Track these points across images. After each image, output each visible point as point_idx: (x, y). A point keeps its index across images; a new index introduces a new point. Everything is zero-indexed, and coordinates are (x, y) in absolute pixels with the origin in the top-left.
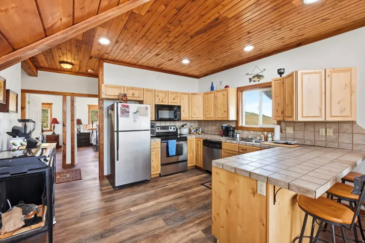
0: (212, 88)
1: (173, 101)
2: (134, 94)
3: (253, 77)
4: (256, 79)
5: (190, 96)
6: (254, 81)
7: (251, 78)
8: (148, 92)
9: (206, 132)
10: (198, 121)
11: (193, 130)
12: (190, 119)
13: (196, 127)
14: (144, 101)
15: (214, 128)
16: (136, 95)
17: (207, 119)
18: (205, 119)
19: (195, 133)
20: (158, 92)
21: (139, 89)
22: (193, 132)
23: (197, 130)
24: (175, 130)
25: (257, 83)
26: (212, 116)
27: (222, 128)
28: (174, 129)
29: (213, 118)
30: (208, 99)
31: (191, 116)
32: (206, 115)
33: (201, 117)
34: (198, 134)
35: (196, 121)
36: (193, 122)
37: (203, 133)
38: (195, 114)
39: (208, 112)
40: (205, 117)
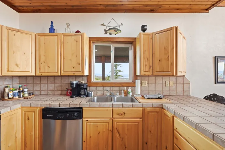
0: (52, 30)
3: (110, 29)
4: (112, 31)
6: (110, 34)
7: (107, 29)
9: (37, 93)
10: (19, 76)
11: (11, 93)
12: (5, 74)
13: (17, 86)
15: (52, 86)
18: (38, 74)
19: (17, 97)
23: (21, 92)
25: (113, 36)
26: (54, 70)
27: (72, 87)
29: (55, 72)
30: (46, 43)
31: (8, 69)
32: (41, 68)
33: (30, 71)
34: (23, 98)
35: (15, 78)
36: (8, 79)
37: (33, 95)
38: (17, 65)
39: (45, 63)
40: (39, 71)
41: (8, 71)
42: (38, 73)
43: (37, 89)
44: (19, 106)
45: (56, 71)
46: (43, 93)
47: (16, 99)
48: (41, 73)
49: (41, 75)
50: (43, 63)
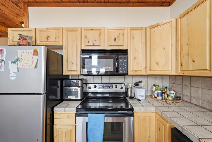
1: (114, 43)
2: (48, 37)
5: (148, 30)
8: (69, 33)
9: (185, 99)
11: (156, 93)
12: (149, 73)
14: (64, 46)
16: (52, 38)
17: (187, 73)
18: (180, 73)
19: (160, 98)
20: (87, 30)
21: (57, 30)
22: (156, 96)
23: (163, 93)
24: (124, 90)
28: (122, 88)
29: (206, 70)
30: (189, 24)
31: (150, 68)
32: (184, 64)
33: (170, 70)
34: (164, 101)
35: (165, 76)
36: (158, 78)
37: (179, 100)
38: (157, 64)
39: (188, 55)
40: (181, 68)
41: (150, 70)
42: (180, 71)
43: (186, 93)
44: (153, 109)
45: (208, 68)
46: (194, 101)
47: (159, 100)
48: (183, 72)
49: (182, 75)
50: (186, 57)
